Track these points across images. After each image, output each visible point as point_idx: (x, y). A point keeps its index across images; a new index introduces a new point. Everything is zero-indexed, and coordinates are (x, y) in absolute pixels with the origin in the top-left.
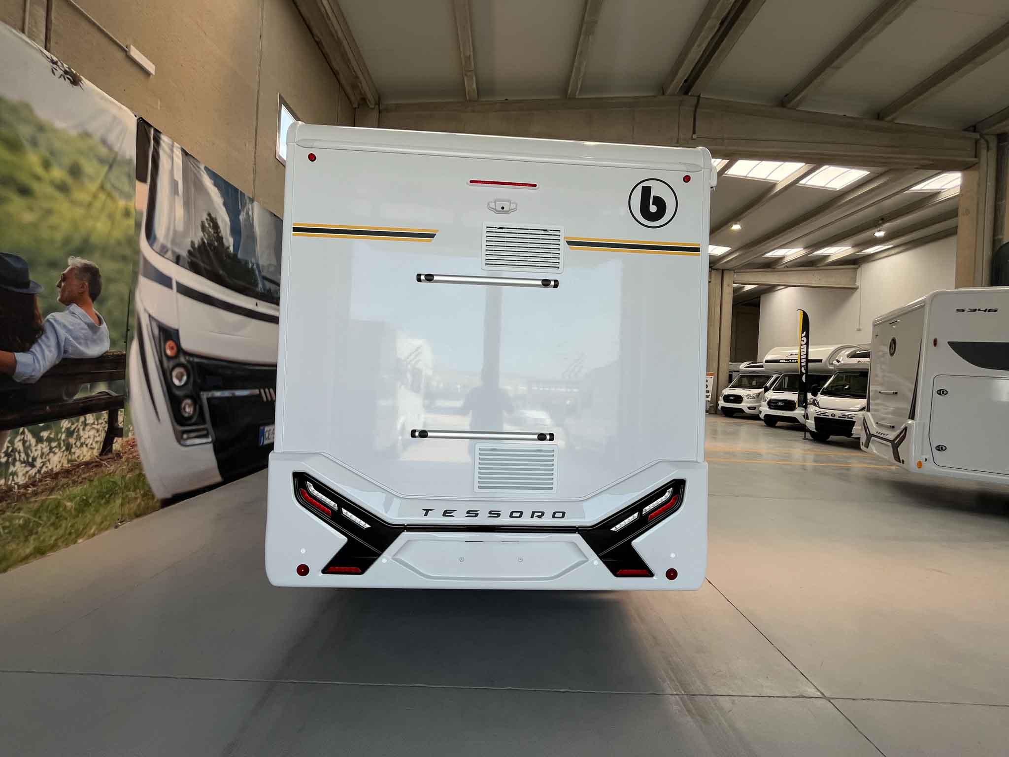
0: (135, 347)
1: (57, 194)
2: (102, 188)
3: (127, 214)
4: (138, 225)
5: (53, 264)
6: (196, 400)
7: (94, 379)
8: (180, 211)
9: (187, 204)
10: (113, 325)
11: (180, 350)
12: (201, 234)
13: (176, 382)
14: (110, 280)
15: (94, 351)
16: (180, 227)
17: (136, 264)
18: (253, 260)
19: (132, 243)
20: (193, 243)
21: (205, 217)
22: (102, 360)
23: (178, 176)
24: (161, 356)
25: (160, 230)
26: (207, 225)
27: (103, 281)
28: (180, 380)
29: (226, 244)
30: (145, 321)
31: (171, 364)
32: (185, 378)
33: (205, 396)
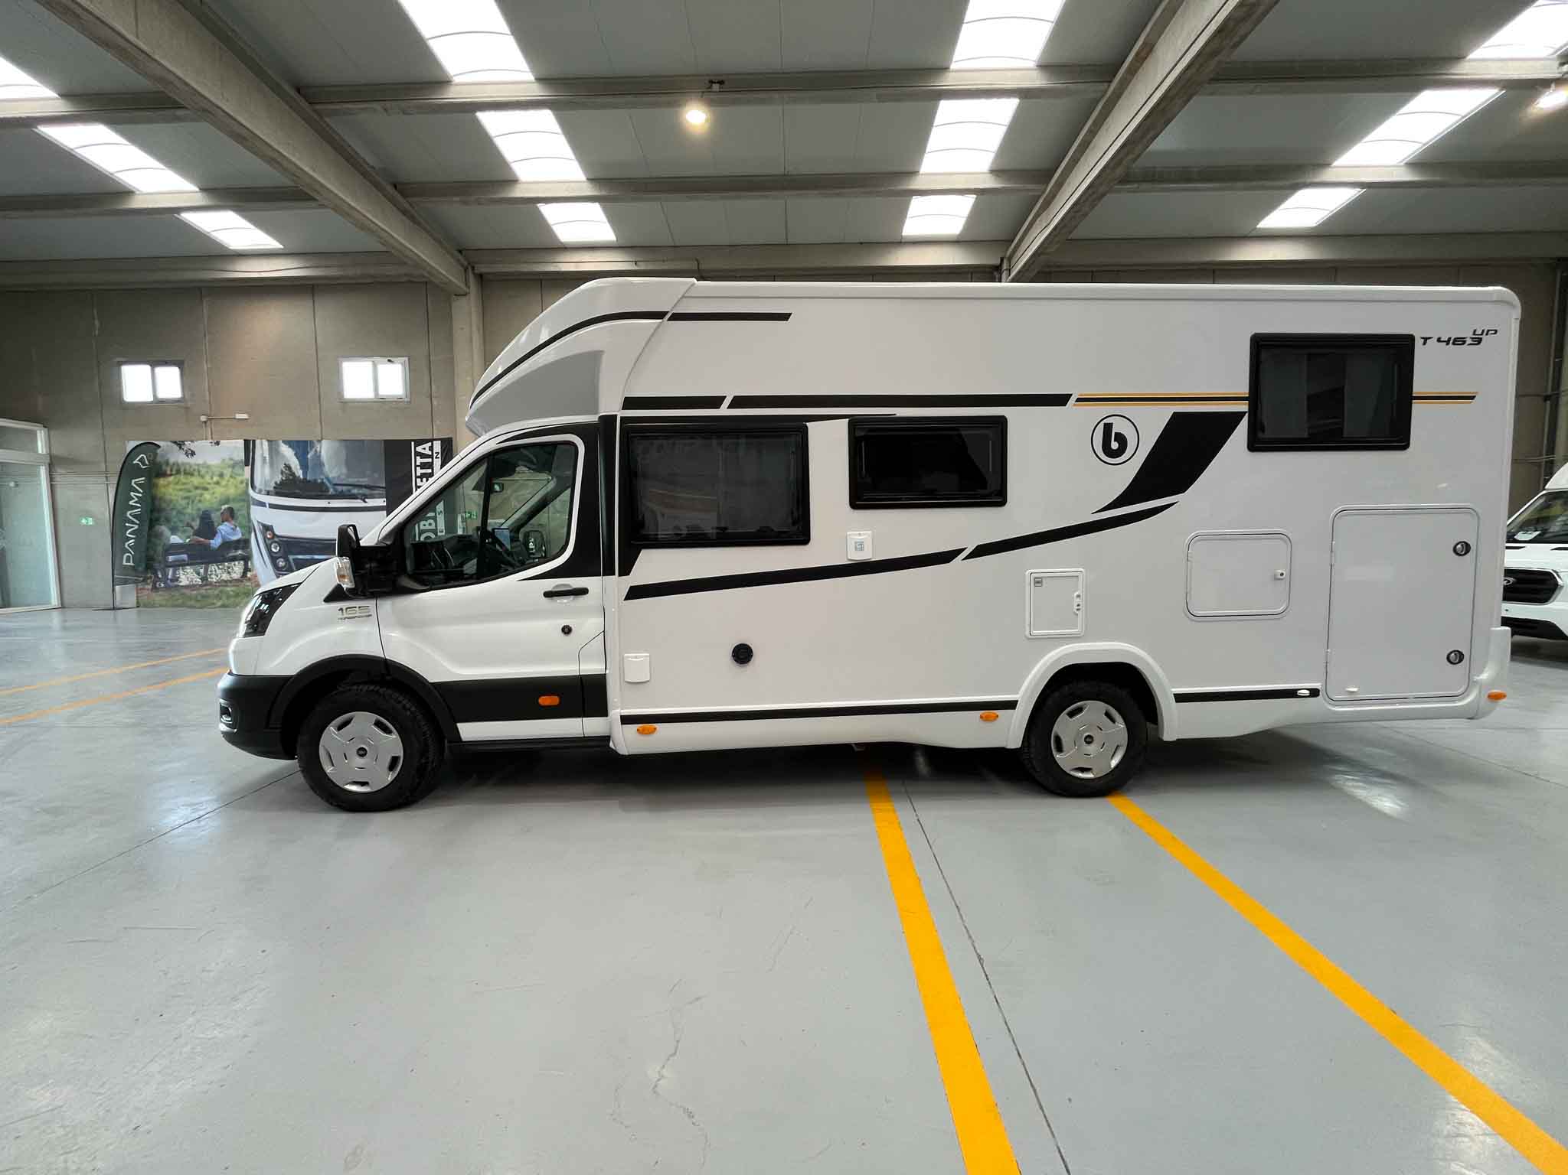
0: (253, 534)
1: (217, 486)
2: (231, 477)
3: (242, 482)
4: (247, 484)
5: (218, 510)
6: (287, 560)
7: (236, 549)
8: (267, 470)
9: (272, 465)
10: (241, 527)
11: (274, 535)
12: (280, 476)
13: (273, 550)
14: (238, 510)
15: (235, 538)
16: (268, 478)
17: (248, 501)
18: (322, 477)
19: (246, 493)
20: (276, 483)
21: (282, 466)
22: (238, 541)
23: (267, 455)
24: (265, 538)
25: (257, 483)
26: (284, 470)
27: (236, 512)
28: (276, 548)
29: (297, 474)
30: (256, 524)
31: (270, 542)
32: (278, 548)
33: (291, 557)
